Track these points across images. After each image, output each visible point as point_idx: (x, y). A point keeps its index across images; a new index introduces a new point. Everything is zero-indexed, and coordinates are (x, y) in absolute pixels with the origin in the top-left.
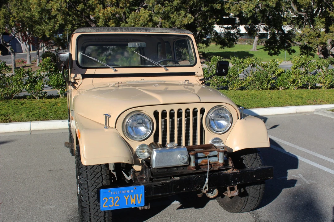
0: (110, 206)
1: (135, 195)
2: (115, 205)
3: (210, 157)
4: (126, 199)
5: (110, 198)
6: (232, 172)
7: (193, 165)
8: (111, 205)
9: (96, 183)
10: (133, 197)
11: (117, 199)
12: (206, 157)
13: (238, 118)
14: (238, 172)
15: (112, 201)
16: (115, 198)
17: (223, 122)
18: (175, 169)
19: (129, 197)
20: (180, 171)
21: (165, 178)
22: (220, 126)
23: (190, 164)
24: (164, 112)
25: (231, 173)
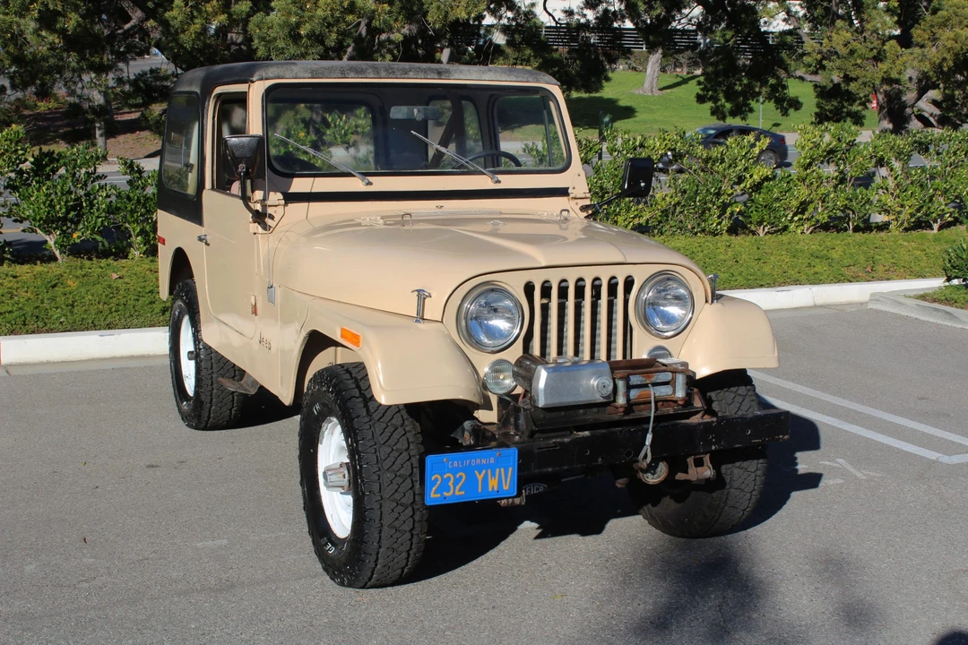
0: (445, 494)
1: (498, 470)
2: (457, 493)
3: (655, 384)
4: (480, 478)
5: (445, 476)
6: (701, 421)
7: (621, 400)
8: (448, 491)
9: (394, 452)
10: (493, 474)
11: (461, 477)
12: (646, 386)
13: (707, 301)
14: (713, 422)
15: (451, 484)
16: (458, 476)
17: (674, 310)
18: (581, 411)
19: (486, 474)
20: (591, 416)
21: (560, 434)
22: (668, 319)
23: (614, 401)
24: (546, 285)
25: (699, 424)
